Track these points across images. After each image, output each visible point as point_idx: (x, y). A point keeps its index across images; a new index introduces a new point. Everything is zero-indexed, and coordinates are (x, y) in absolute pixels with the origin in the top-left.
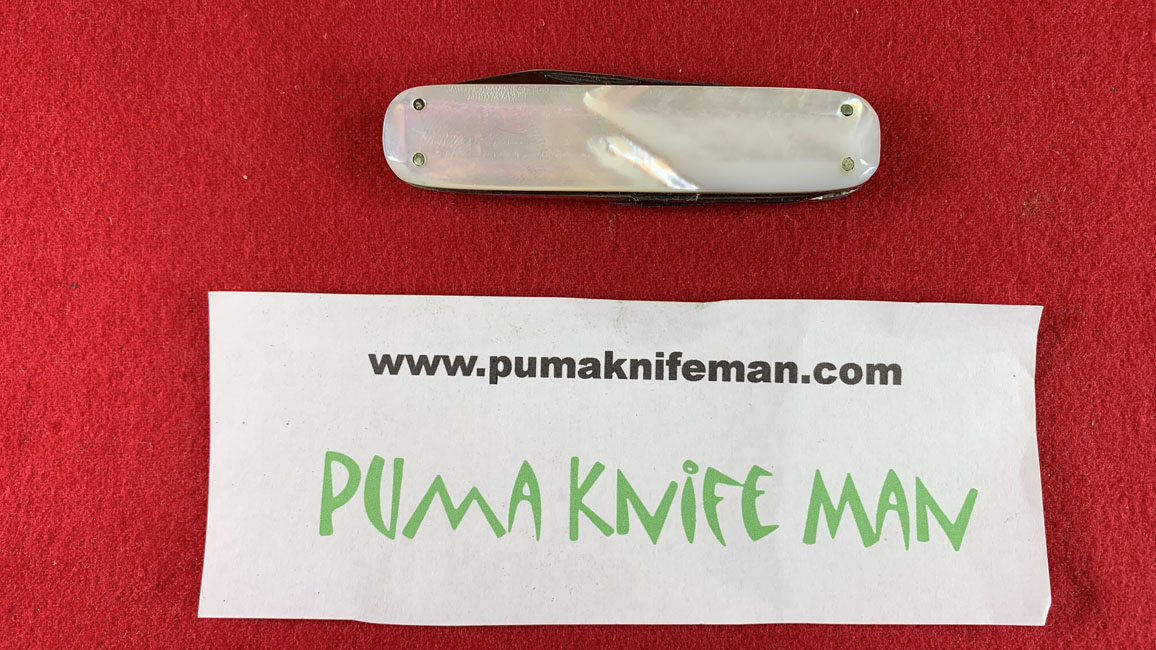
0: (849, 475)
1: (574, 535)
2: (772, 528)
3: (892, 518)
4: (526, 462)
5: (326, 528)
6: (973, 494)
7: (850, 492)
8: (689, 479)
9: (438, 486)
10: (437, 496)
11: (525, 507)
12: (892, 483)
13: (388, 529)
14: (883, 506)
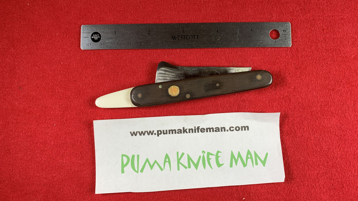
0: (239, 152)
1: (179, 169)
2: (223, 164)
3: (249, 160)
4: (167, 154)
5: (123, 172)
6: (267, 154)
7: (239, 155)
8: (203, 155)
9: (147, 160)
10: (147, 162)
11: (167, 164)
12: (249, 152)
13: (137, 171)
14: (247, 158)
